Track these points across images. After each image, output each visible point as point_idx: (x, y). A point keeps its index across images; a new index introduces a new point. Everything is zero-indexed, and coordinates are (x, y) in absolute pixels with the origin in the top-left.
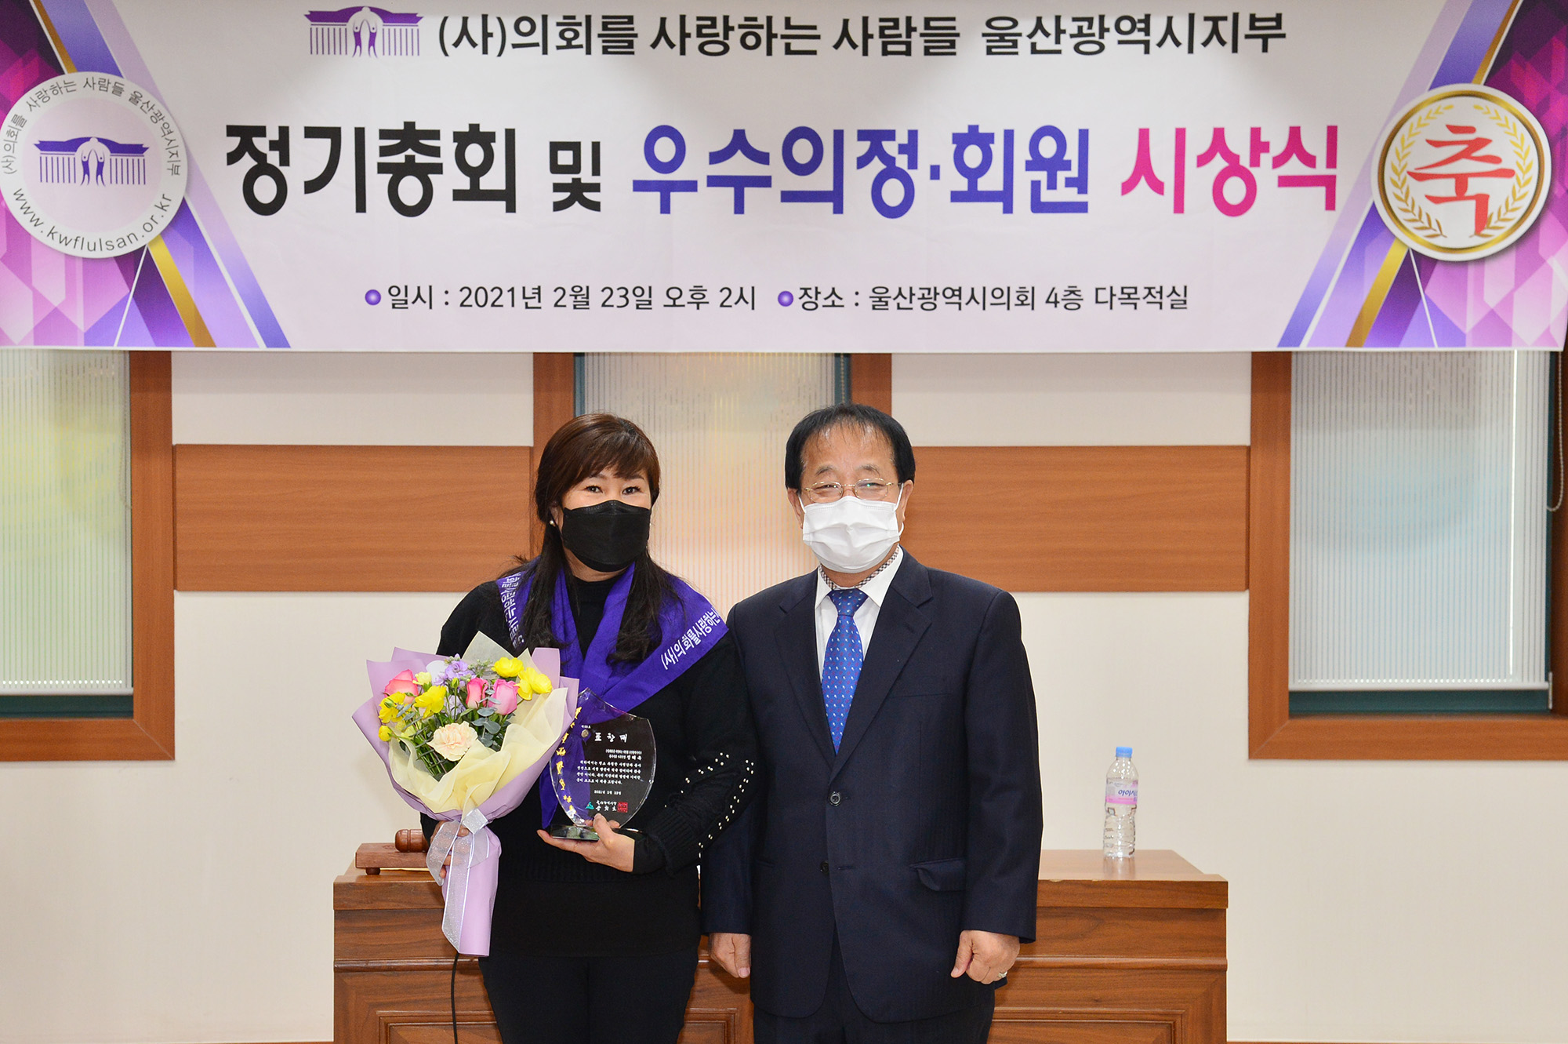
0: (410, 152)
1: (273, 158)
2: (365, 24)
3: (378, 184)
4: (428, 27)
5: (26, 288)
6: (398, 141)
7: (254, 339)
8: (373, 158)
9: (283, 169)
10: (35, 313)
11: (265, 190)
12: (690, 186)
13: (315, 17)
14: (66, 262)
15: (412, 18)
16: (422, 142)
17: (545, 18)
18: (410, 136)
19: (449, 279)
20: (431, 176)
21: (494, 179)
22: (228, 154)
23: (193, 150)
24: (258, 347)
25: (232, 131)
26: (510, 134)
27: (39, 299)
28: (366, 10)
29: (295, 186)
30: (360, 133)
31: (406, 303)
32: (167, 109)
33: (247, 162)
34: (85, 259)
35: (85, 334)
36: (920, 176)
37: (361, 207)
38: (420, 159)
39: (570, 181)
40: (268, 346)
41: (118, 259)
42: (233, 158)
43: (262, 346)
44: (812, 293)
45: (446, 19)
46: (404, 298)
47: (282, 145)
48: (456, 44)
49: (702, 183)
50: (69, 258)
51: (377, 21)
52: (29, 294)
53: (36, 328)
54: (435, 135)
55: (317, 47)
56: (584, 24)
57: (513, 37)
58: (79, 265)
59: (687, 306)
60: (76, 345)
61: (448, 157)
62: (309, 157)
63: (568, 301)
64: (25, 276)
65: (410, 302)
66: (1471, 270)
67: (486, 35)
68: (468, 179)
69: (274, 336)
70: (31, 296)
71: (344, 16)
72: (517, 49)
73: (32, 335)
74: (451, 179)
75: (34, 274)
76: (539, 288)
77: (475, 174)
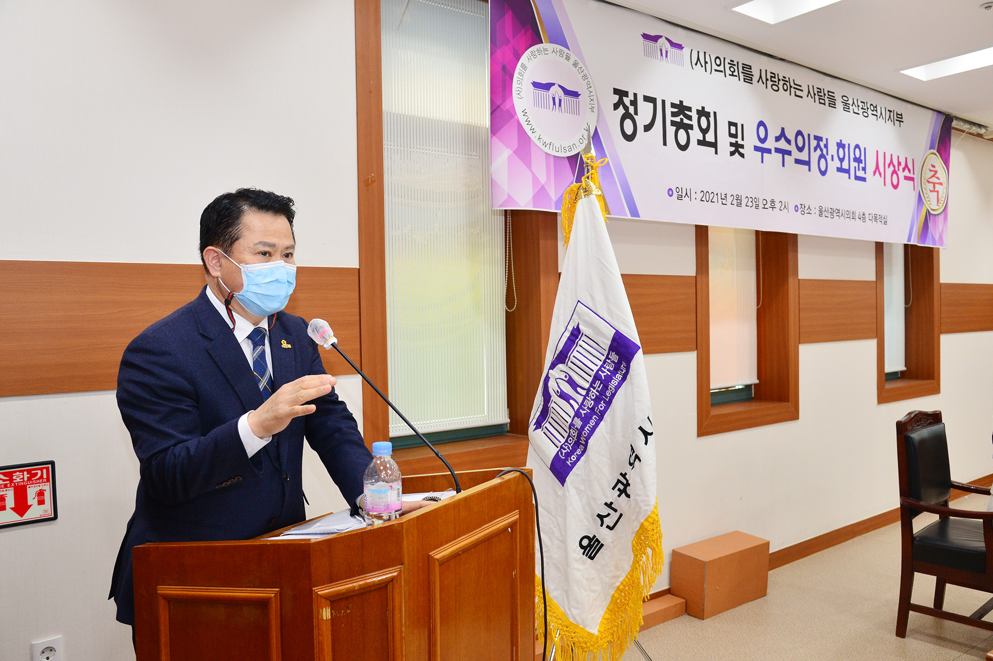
0: (682, 116)
1: (631, 110)
2: (663, 45)
3: (671, 130)
4: (686, 51)
5: (529, 171)
6: (677, 110)
7: (626, 213)
8: (669, 118)
9: (635, 116)
10: (534, 186)
11: (629, 127)
12: (769, 151)
13: (646, 36)
14: (546, 157)
15: (680, 47)
16: (685, 112)
17: (724, 58)
18: (681, 108)
19: (696, 186)
20: (689, 130)
21: (710, 137)
22: (614, 104)
23: (599, 99)
24: (627, 216)
25: (616, 91)
26: (715, 113)
27: (535, 178)
28: (663, 38)
29: (640, 128)
30: (663, 102)
31: (682, 197)
32: (589, 72)
33: (621, 111)
34: (554, 156)
35: (556, 202)
36: (829, 158)
37: (665, 144)
38: (686, 121)
39: (735, 142)
40: (632, 216)
41: (568, 158)
42: (616, 107)
43: (629, 217)
44: (803, 206)
45: (692, 50)
46: (681, 194)
47: (634, 103)
48: (696, 64)
49: (773, 151)
50: (547, 154)
51: (668, 44)
52: (531, 174)
53: (534, 197)
54: (690, 109)
55: (647, 53)
56: (736, 65)
57: (715, 67)
58: (552, 159)
59: (769, 208)
60: (551, 209)
61: (694, 122)
62: (645, 112)
63: (735, 202)
64: (528, 165)
65: (683, 197)
66: (937, 217)
67: (706, 63)
68: (702, 134)
69: (634, 212)
70: (531, 177)
71: (655, 39)
72: (717, 72)
73: (532, 201)
74: (695, 134)
75: (533, 163)
76: (726, 195)
77: (705, 132)
